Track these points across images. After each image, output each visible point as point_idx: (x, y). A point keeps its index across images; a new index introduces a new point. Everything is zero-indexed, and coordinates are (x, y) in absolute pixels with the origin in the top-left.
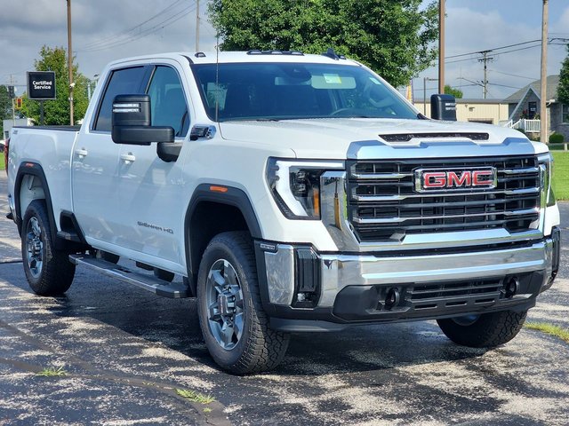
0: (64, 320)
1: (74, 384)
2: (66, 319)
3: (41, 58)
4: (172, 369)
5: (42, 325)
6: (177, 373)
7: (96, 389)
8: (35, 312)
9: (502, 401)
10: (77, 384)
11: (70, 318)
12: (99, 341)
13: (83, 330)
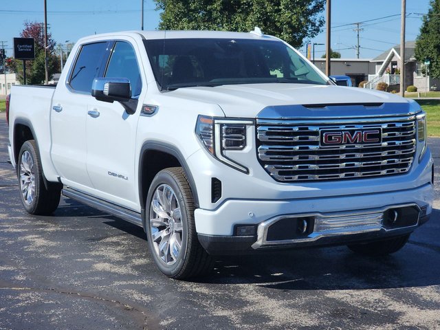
0: (29, 237)
1: (32, 298)
2: (31, 236)
3: (24, 28)
4: (117, 283)
5: (10, 242)
6: (121, 287)
7: (51, 302)
8: (6, 230)
9: (400, 313)
10: (34, 297)
11: (34, 236)
12: (57, 257)
13: (43, 246)
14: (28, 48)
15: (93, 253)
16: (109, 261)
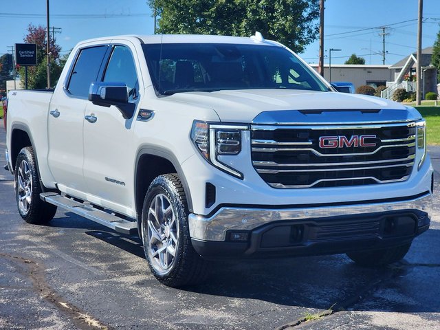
3: (28, 33)
14: (29, 54)
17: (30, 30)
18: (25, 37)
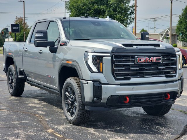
6: (36, 110)
10: (8, 113)
14: (16, 28)
15: (30, 101)
16: (34, 103)
17: (17, 18)
18: (15, 21)
